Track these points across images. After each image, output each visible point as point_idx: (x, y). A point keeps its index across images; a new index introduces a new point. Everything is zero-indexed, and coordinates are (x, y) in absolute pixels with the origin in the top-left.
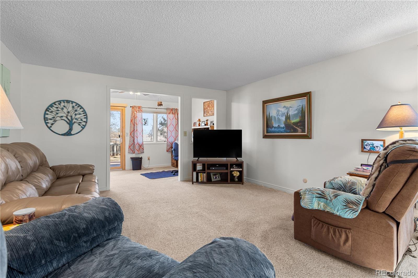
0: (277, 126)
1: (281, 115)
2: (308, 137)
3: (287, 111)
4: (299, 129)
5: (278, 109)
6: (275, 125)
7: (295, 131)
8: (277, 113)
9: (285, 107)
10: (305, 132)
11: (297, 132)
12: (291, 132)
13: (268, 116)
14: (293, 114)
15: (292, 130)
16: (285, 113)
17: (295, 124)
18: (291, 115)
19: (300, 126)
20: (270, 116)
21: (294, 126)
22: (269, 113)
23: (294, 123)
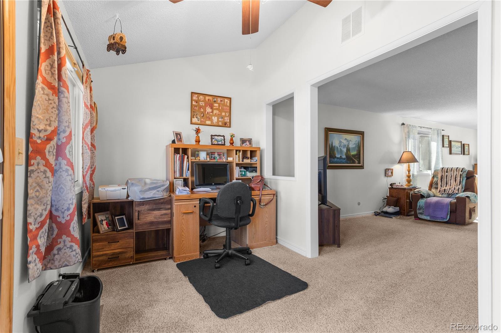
0: (339, 156)
1: (342, 146)
2: (362, 167)
3: (348, 144)
4: (356, 161)
5: (341, 140)
6: (338, 156)
7: (354, 162)
8: (339, 144)
9: (346, 139)
10: (360, 164)
11: (355, 163)
12: (351, 163)
13: (331, 145)
14: (352, 147)
15: (351, 162)
16: (346, 145)
17: (354, 156)
19: (357, 158)
20: (333, 146)
21: (353, 158)
22: (332, 143)
23: (353, 155)
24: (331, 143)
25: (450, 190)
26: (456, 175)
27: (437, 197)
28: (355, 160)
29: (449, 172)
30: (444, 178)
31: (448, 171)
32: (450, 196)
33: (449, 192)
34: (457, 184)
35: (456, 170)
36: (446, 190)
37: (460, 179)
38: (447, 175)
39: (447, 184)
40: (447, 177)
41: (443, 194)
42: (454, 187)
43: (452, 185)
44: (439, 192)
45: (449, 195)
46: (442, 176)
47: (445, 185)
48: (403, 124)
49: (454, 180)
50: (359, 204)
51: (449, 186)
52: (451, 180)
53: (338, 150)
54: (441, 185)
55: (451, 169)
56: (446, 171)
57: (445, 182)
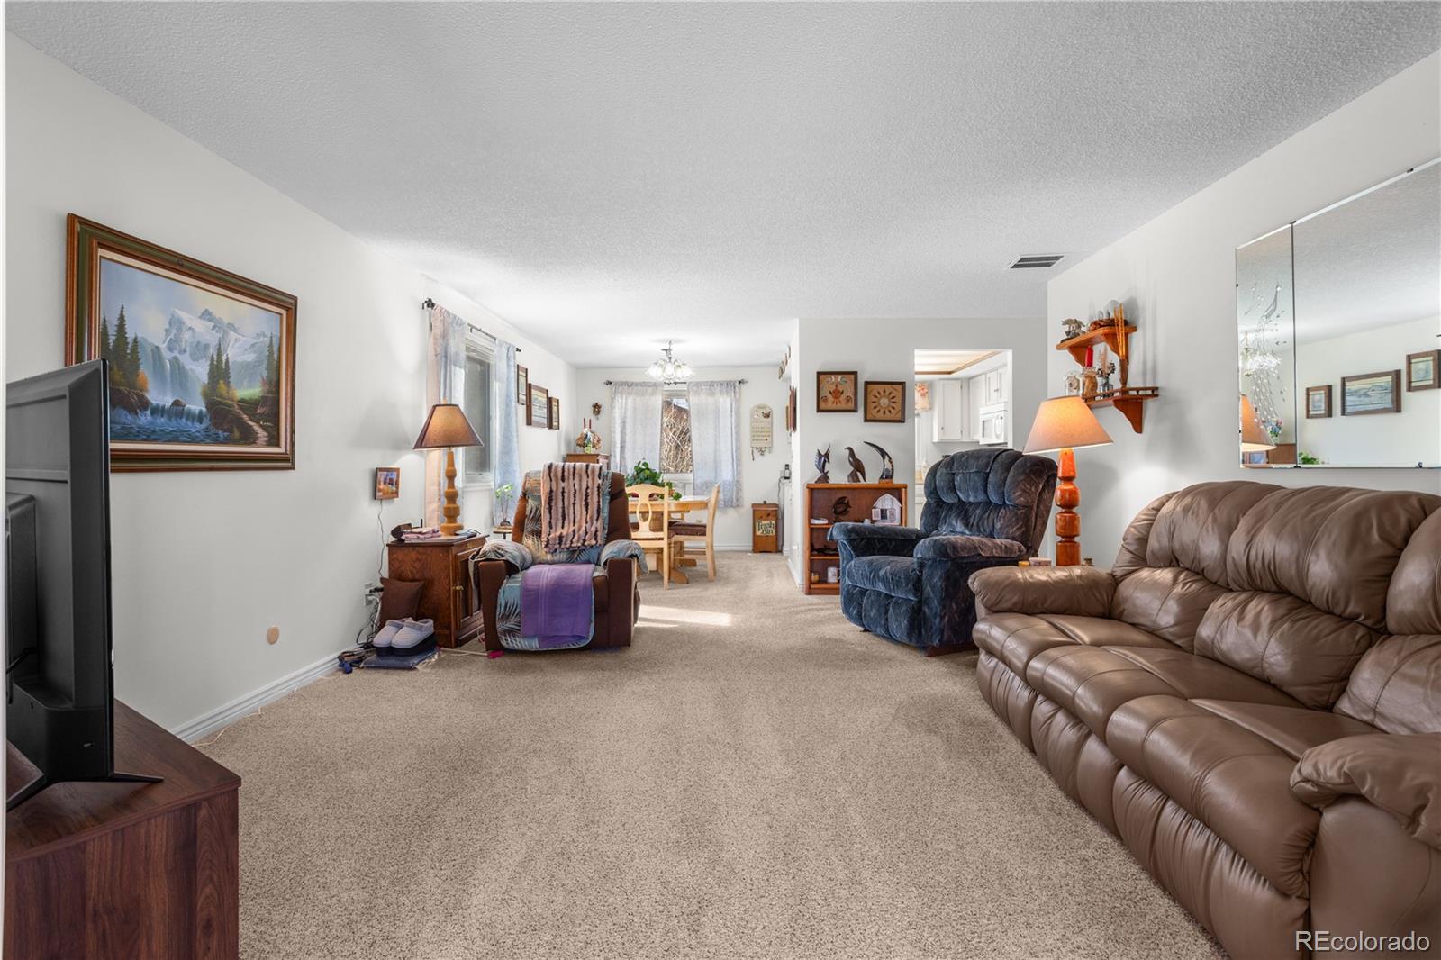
0: (166, 401)
1: (188, 349)
2: (285, 462)
3: (218, 339)
4: (259, 430)
5: (177, 311)
6: (159, 396)
7: (248, 437)
8: (167, 331)
9: (206, 315)
10: (278, 445)
11: (252, 443)
12: (235, 443)
13: (112, 331)
14: (240, 359)
15: (237, 434)
16: (207, 346)
17: (248, 405)
18: (233, 363)
19: (261, 416)
20: (130, 335)
21: (245, 417)
22: (122, 318)
23: (242, 401)
24: (116, 322)
25: (574, 536)
26: (588, 488)
27: (541, 563)
28: (256, 427)
29: (569, 479)
30: (557, 499)
31: (566, 474)
32: (576, 556)
33: (572, 542)
34: (591, 517)
35: (587, 472)
36: (564, 539)
37: (599, 502)
38: (563, 488)
39: (564, 518)
40: (563, 496)
41: (556, 550)
42: (583, 528)
43: (577, 520)
44: (546, 546)
45: (574, 555)
46: (551, 491)
47: (561, 521)
48: (430, 304)
49: (584, 503)
50: (273, 637)
51: (572, 524)
52: (574, 504)
53: (162, 366)
54: (550, 522)
55: (572, 470)
56: (560, 475)
57: (560, 510)
